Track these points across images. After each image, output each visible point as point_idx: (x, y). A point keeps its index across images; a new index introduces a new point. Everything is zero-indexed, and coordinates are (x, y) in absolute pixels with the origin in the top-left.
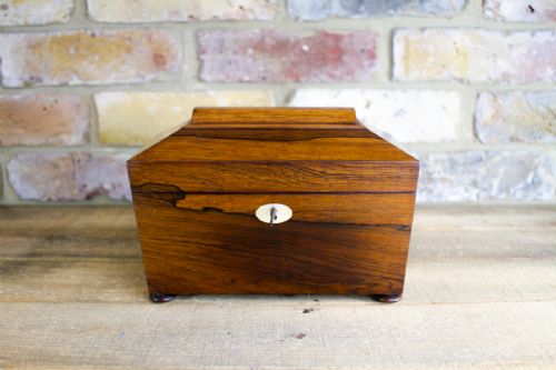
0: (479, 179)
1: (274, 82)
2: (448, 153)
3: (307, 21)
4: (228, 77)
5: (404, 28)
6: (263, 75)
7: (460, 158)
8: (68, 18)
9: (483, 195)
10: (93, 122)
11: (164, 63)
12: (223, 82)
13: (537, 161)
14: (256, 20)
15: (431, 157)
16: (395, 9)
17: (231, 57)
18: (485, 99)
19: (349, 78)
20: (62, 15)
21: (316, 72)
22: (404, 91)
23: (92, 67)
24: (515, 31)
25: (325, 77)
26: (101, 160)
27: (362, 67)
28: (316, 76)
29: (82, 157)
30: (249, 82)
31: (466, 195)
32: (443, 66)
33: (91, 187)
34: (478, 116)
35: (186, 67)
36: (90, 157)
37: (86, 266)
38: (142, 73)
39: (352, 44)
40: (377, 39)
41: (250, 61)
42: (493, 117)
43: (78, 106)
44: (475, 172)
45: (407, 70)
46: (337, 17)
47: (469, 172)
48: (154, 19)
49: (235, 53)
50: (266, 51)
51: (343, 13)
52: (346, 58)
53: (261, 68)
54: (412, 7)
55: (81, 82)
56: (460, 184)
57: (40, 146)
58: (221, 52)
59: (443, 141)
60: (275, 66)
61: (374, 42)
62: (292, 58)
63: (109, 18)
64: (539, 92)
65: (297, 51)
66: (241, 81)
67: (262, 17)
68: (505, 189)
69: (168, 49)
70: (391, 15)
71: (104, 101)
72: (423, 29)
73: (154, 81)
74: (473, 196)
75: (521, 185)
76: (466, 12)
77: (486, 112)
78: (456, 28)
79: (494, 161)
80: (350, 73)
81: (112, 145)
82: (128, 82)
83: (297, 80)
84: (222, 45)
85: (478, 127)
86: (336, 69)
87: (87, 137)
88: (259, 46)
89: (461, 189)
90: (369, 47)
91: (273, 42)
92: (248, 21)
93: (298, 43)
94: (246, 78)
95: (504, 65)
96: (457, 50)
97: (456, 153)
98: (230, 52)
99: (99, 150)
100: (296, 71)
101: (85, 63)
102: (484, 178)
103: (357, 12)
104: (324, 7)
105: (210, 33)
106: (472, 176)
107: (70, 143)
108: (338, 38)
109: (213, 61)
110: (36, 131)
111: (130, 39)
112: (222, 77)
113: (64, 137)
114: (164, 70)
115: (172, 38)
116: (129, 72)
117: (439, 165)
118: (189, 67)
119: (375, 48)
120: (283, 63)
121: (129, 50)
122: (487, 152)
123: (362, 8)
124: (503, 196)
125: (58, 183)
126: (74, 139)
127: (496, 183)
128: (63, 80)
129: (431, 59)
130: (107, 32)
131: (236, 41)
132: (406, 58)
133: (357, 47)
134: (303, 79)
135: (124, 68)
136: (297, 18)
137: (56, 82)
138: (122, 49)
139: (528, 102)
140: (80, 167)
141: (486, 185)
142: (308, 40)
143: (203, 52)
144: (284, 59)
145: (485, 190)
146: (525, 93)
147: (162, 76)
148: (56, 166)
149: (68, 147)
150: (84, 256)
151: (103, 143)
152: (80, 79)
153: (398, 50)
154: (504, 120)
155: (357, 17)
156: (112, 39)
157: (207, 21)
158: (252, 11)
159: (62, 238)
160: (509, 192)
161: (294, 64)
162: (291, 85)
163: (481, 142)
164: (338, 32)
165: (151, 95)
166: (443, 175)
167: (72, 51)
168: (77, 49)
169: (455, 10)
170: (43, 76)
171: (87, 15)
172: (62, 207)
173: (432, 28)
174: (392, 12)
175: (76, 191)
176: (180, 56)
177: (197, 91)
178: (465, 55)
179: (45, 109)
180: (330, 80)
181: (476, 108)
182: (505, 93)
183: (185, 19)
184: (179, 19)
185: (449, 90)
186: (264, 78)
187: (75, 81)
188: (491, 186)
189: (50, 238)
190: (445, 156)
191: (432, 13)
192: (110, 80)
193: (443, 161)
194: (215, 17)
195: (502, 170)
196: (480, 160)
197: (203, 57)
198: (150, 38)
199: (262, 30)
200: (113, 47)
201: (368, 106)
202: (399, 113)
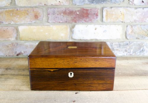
0: (127, 49)
1: (69, 23)
2: (119, 42)
3: (78, 5)
4: (56, 21)
5: (106, 7)
6: (65, 21)
7: (122, 44)
8: (10, 5)
9: (128, 54)
10: (18, 34)
11: (38, 18)
12: (54, 23)
13: (144, 44)
14: (64, 5)
15: (114, 44)
16: (104, 2)
17: (57, 16)
18: (129, 27)
19: (90, 21)
20: (8, 4)
21: (81, 20)
22: (106, 25)
23: (17, 19)
24: (138, 8)
25: (83, 21)
26: (21, 45)
27: (94, 18)
28: (81, 21)
29: (15, 44)
30: (62, 23)
31: (123, 54)
32: (117, 18)
33: (18, 53)
34: (127, 32)
35: (44, 19)
36: (17, 44)
37: (17, 78)
38: (32, 20)
39: (91, 12)
40: (98, 10)
41: (62, 17)
42: (131, 32)
43: (13, 30)
44: (126, 48)
45: (107, 19)
46: (87, 4)
47: (124, 48)
48: (35, 5)
49: (58, 15)
50: (66, 14)
51: (89, 3)
52: (89, 16)
53: (65, 19)
54: (108, 1)
55: (14, 23)
56: (121, 51)
57: (3, 41)
58: (54, 14)
59: (117, 39)
60: (69, 18)
61: (98, 11)
62: (74, 16)
63: (21, 5)
64: (144, 25)
65: (75, 14)
66: (60, 22)
67: (65, 4)
68: (134, 52)
69: (39, 14)
70: (102, 4)
71: (21, 28)
72: (111, 8)
73: (35, 22)
74: (125, 54)
75: (139, 51)
76: (124, 2)
77: (129, 31)
78: (121, 7)
79: (131, 44)
80: (91, 20)
81: (23, 41)
82: (27, 23)
83: (76, 22)
84: (54, 12)
85: (127, 35)
86: (87, 19)
87: (17, 38)
88: (65, 13)
89: (122, 52)
90: (96, 13)
91: (69, 11)
92: (61, 5)
93: (76, 11)
94: (61, 22)
95: (135, 18)
96: (121, 13)
97: (121, 42)
98: (56, 14)
99: (20, 42)
100: (75, 20)
101: (15, 18)
102: (129, 49)
103: (93, 3)
104: (83, 1)
105: (51, 9)
106: (125, 49)
107: (12, 40)
108: (87, 10)
109: (52, 17)
110: (2, 37)
111: (28, 11)
112: (54, 21)
113: (10, 39)
114: (38, 19)
115: (40, 11)
116: (28, 20)
117: (116, 46)
118: (45, 19)
119: (98, 13)
120: (72, 17)
121: (27, 14)
122: (129, 42)
123: (94, 2)
124: (134, 54)
125: (9, 51)
126: (13, 39)
127: (132, 50)
128: (9, 23)
129: (114, 16)
130: (21, 9)
131: (58, 11)
132: (107, 16)
133: (93, 13)
134: (77, 22)
135: (26, 19)
136: (76, 4)
137: (7, 23)
138: (26, 14)
139: (141, 28)
140: (15, 47)
141: (129, 51)
142: (79, 11)
143: (49, 15)
144: (72, 16)
145: (129, 52)
146: (141, 25)
147: (37, 21)
148: (8, 47)
149: (11, 41)
150: (16, 75)
151: (21, 40)
152: (14, 22)
153: (104, 13)
154: (134, 33)
155: (93, 4)
156: (23, 11)
157: (49, 6)
158: (62, 3)
159: (10, 69)
160: (136, 53)
161: (75, 18)
162: (74, 23)
163: (128, 39)
164: (87, 9)
165: (34, 27)
166: (117, 48)
167: (11, 14)
168: (13, 14)
169: (121, 2)
170: (3, 21)
171: (15, 4)
172: (10, 58)
173: (114, 7)
174: (103, 3)
175: (14, 53)
176: (42, 16)
177: (47, 25)
178: (123, 15)
179: (4, 31)
180: (85, 22)
181: (126, 30)
182: (135, 25)
183: (43, 5)
184: (42, 5)
185: (119, 25)
186: (66, 22)
187: (12, 23)
188: (130, 51)
189: (7, 69)
190: (117, 43)
191: (114, 3)
192: (22, 23)
193: (117, 45)
194: (52, 4)
195: (134, 47)
196: (128, 44)
197: (49, 16)
198: (33, 10)
199: (65, 8)
200: (23, 13)
201: (96, 29)
202: (105, 31)
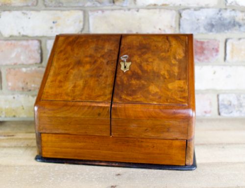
5: (231, 38)
15: (242, 96)
16: (228, 30)
22: (231, 66)
27: (212, 56)
39: (208, 45)
40: (219, 43)
45: (232, 57)
46: (202, 33)
51: (206, 31)
52: (206, 52)
54: (235, 30)
61: (218, 45)
70: (226, 33)
72: (240, 39)
80: (207, 58)
86: (201, 57)
90: (216, 47)
103: (211, 31)
104: (197, 29)
108: (202, 43)
119: (218, 47)
123: (213, 30)
129: (243, 52)
132: (232, 52)
133: (211, 47)
155: (211, 33)
158: (164, 31)
164: (202, 40)
171: (89, 31)
173: (244, 38)
174: (226, 31)
180: (199, 62)
191: (244, 32)
201: (215, 73)
202: (228, 76)
